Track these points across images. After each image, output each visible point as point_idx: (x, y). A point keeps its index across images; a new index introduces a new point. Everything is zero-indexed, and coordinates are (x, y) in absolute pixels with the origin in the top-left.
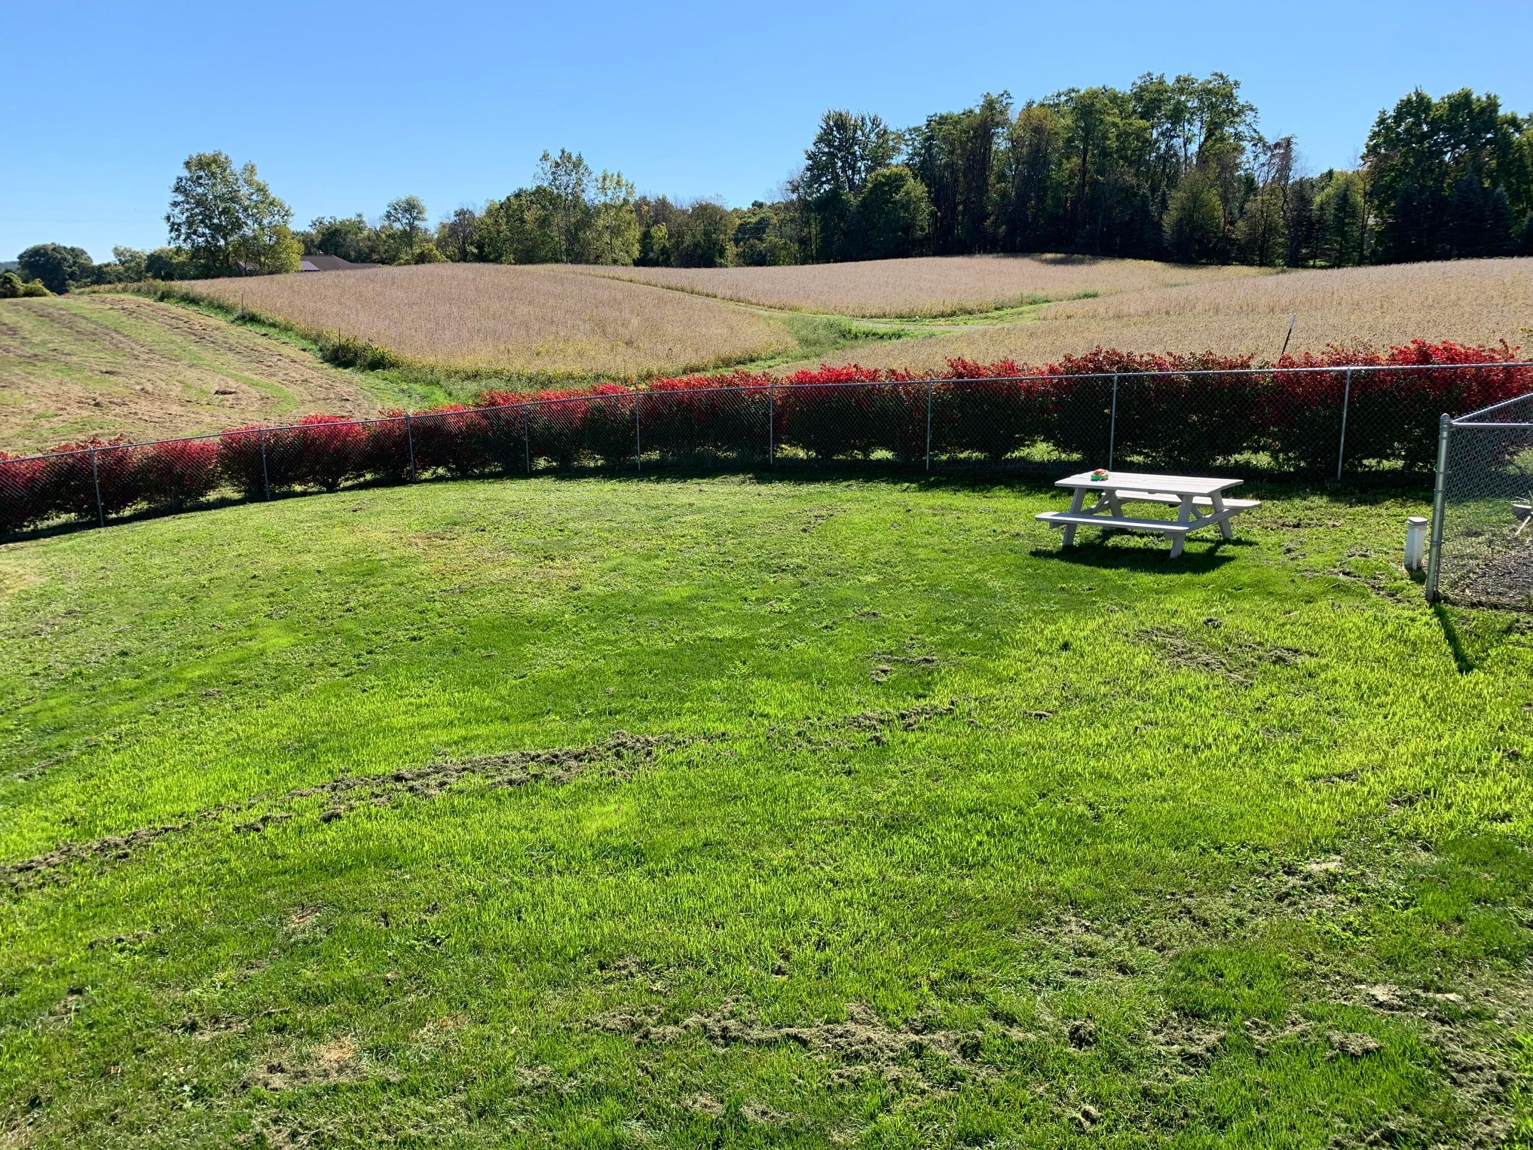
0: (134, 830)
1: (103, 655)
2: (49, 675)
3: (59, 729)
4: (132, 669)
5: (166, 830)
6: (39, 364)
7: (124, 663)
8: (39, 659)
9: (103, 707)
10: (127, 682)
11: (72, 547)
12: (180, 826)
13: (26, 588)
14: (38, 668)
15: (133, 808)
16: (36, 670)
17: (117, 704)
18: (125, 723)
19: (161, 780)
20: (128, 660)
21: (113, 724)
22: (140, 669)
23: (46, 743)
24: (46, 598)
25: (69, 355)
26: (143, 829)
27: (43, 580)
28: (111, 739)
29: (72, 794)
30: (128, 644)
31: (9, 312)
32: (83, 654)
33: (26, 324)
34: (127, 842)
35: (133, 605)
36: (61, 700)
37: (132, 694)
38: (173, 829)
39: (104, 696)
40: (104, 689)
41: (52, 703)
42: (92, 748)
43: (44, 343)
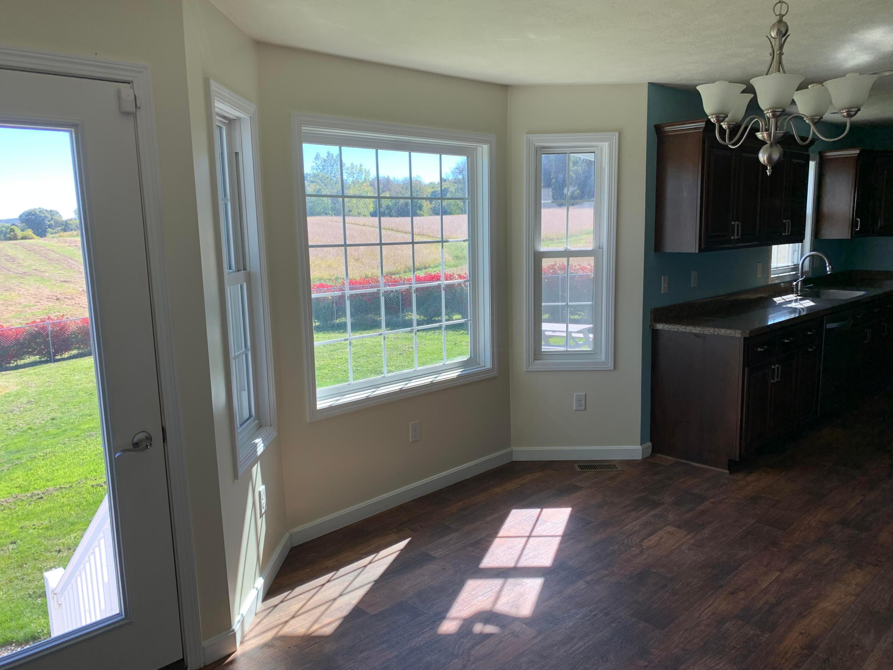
0: (47, 488)
1: (43, 420)
2: (16, 429)
3: (18, 451)
4: (56, 425)
5: (61, 488)
6: (26, 277)
7: (52, 423)
8: (12, 422)
9: (40, 442)
10: (52, 430)
11: (34, 373)
12: (68, 487)
13: (9, 392)
14: (11, 427)
15: (48, 481)
16: (10, 427)
17: (46, 440)
18: (49, 448)
19: (62, 470)
20: (54, 422)
21: (44, 448)
22: (59, 425)
23: (11, 457)
24: (18, 395)
25: (43, 272)
26: (51, 488)
27: (18, 388)
28: (42, 454)
29: (21, 477)
30: (55, 415)
31: (12, 248)
32: (33, 420)
33: (20, 255)
34: (43, 493)
35: (61, 398)
36: (20, 440)
37: (55, 436)
38: (64, 488)
39: (41, 437)
40: (42, 434)
41: (15, 441)
42: (33, 459)
43: (30, 266)
